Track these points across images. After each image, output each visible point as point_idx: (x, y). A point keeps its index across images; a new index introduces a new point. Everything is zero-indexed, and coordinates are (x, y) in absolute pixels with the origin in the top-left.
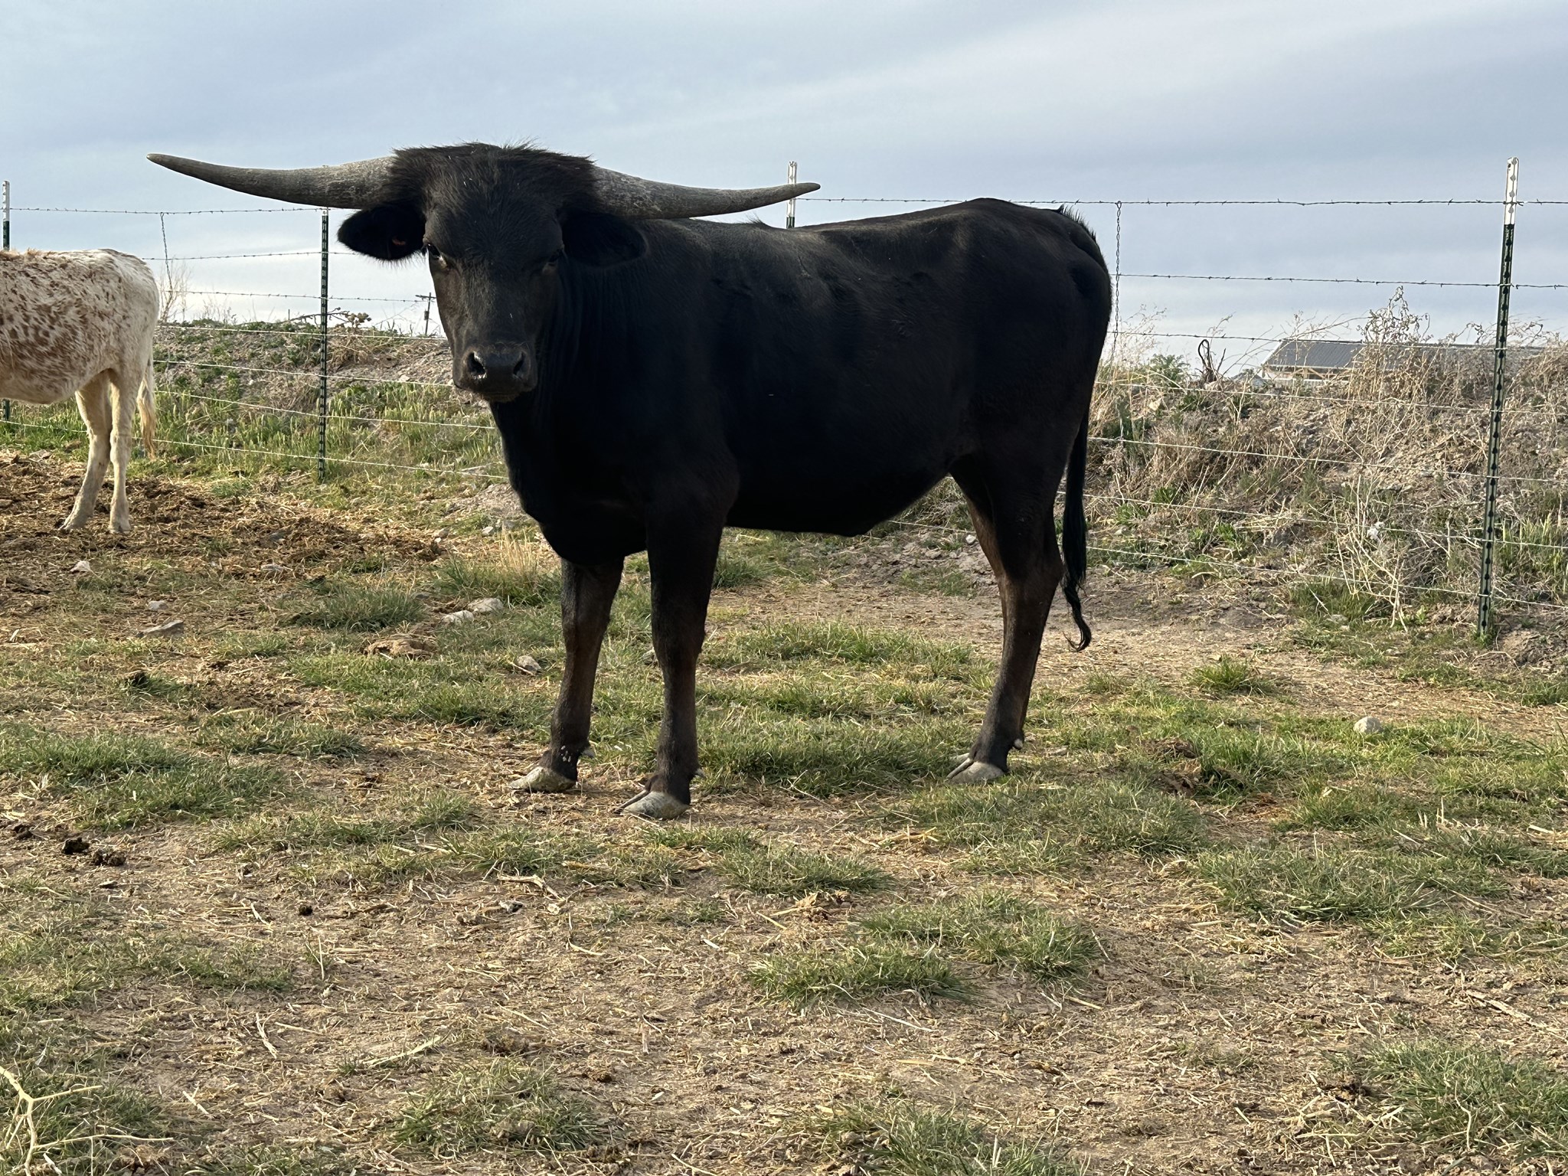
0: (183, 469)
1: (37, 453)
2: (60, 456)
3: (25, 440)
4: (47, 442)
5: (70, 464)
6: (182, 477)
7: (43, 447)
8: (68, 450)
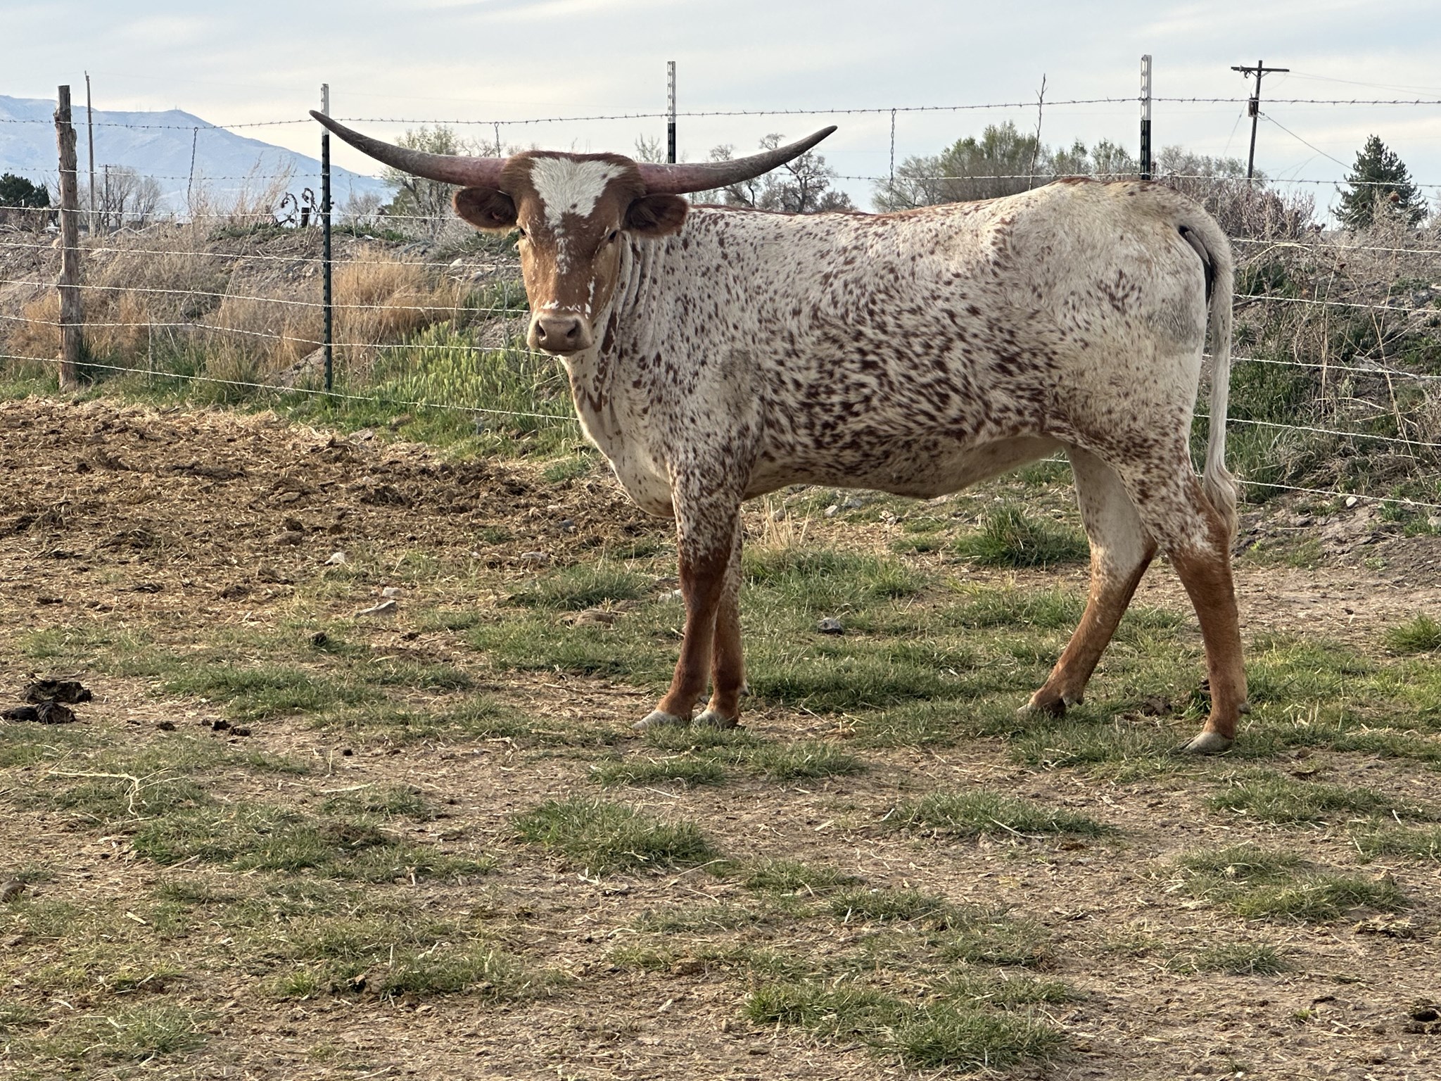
0: (520, 447)
1: (358, 433)
2: (384, 436)
3: (348, 416)
4: (372, 418)
5: (394, 446)
6: (518, 457)
7: (367, 425)
8: (394, 428)
